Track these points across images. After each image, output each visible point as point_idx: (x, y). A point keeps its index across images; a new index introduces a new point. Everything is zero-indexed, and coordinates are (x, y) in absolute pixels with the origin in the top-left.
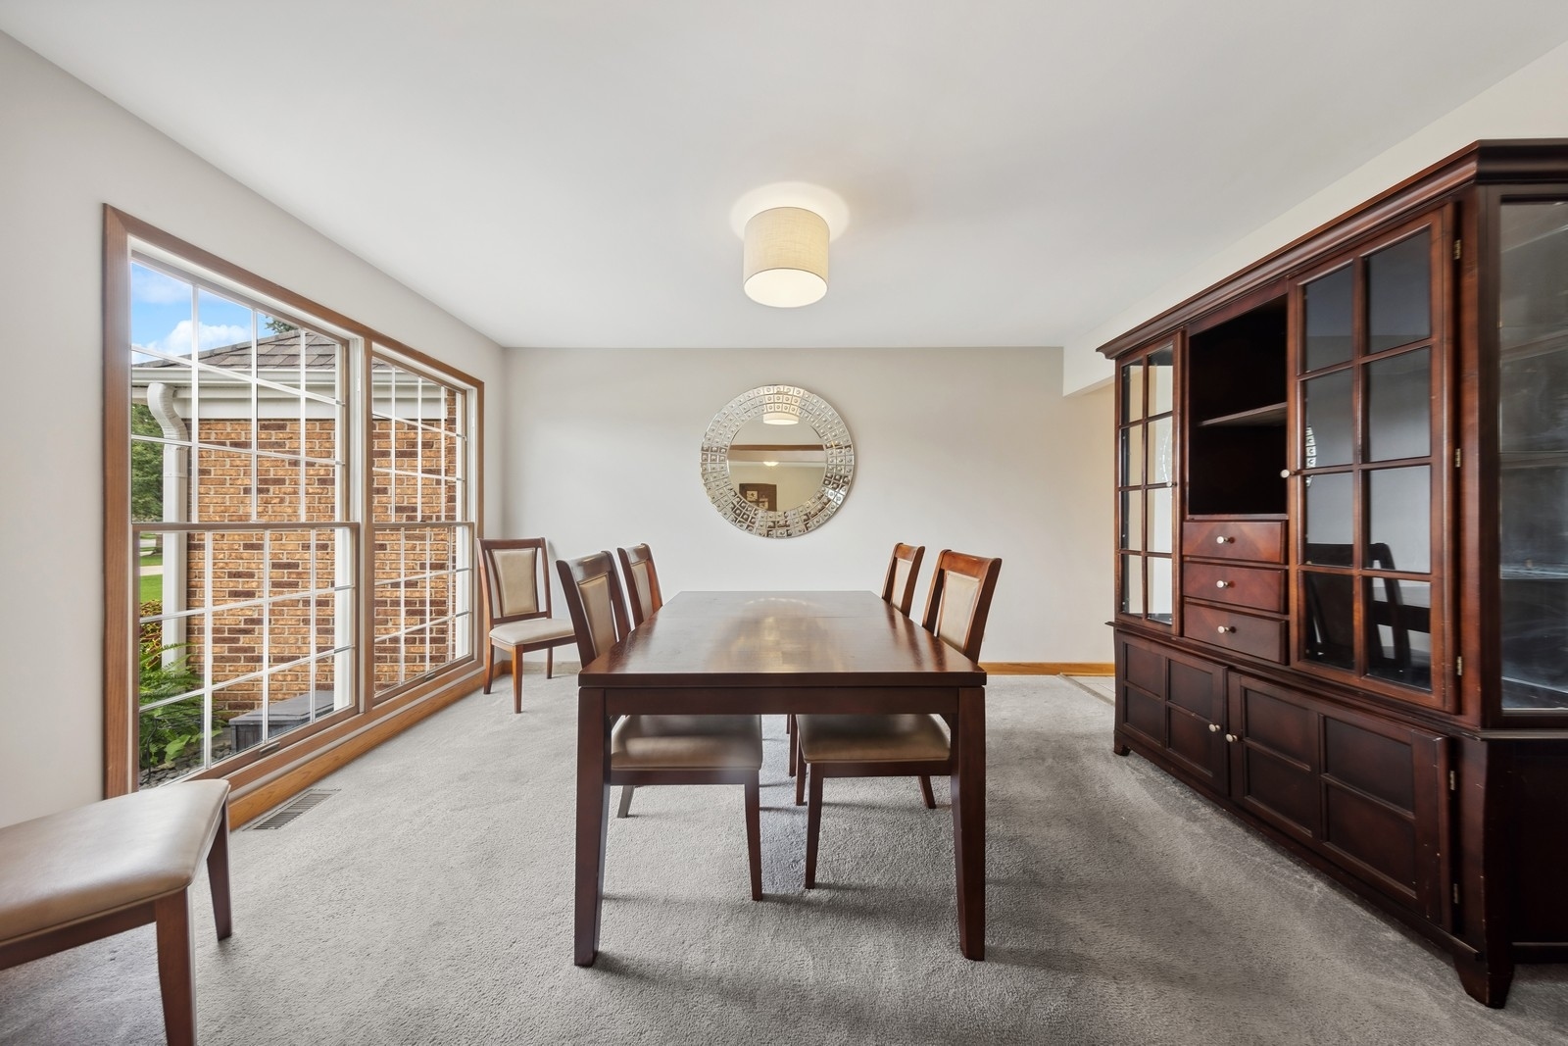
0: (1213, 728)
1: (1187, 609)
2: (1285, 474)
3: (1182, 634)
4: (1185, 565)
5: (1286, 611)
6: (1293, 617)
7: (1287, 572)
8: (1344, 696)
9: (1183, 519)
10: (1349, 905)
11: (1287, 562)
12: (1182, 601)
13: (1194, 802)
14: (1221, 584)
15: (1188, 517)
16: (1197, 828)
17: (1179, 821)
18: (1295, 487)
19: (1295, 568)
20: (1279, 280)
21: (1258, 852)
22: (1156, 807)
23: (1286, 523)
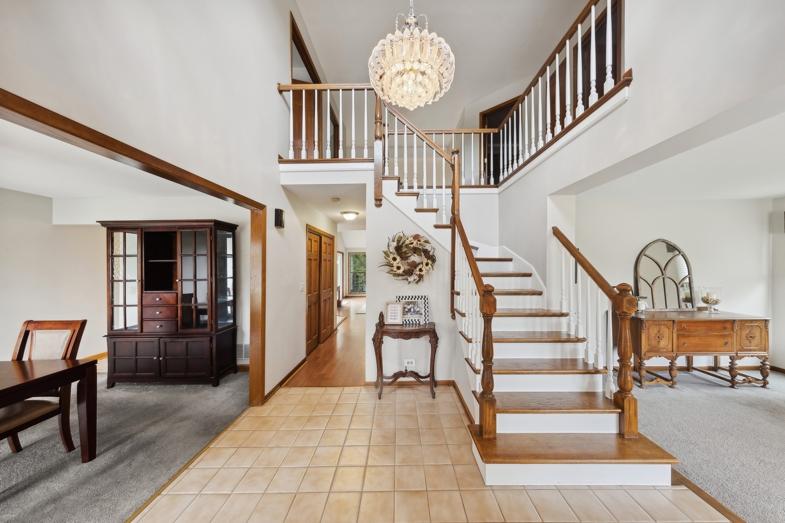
0: (155, 358)
1: (144, 323)
2: (177, 280)
3: (142, 331)
4: (143, 308)
5: (177, 317)
6: (179, 319)
7: (177, 307)
8: (191, 335)
9: (142, 293)
10: (192, 386)
11: (177, 304)
12: (142, 320)
13: (147, 387)
14: (158, 313)
15: (144, 292)
16: (151, 392)
17: (144, 393)
18: (180, 283)
19: (179, 305)
20: (174, 227)
21: (169, 388)
22: (134, 394)
23: (177, 294)
